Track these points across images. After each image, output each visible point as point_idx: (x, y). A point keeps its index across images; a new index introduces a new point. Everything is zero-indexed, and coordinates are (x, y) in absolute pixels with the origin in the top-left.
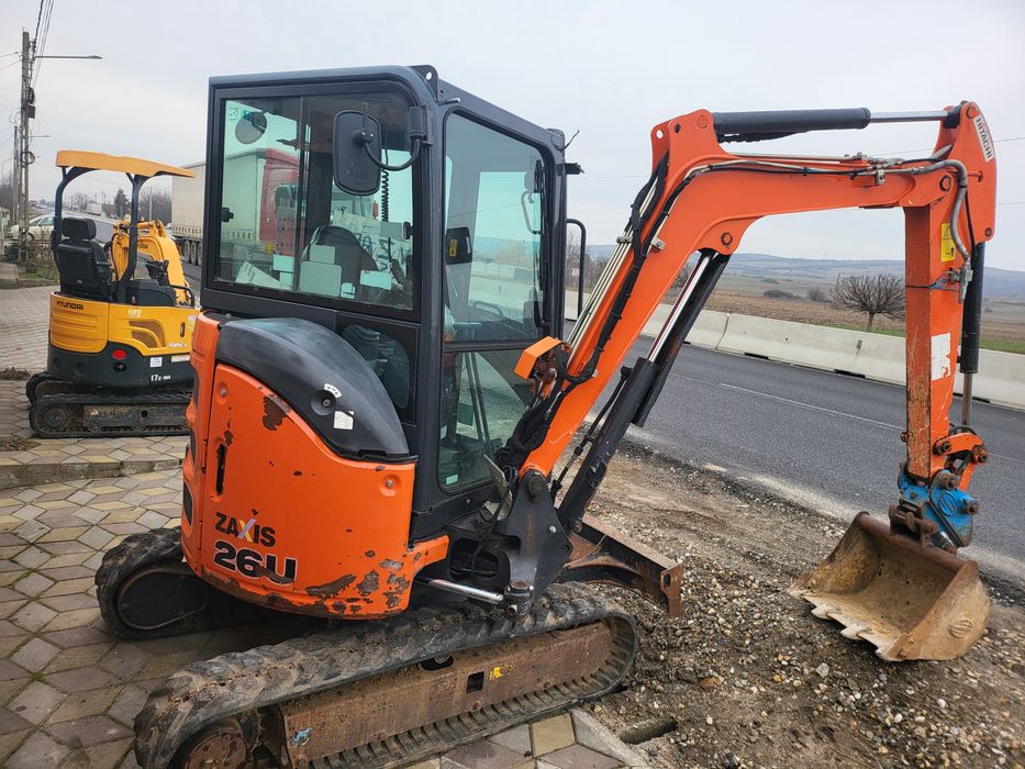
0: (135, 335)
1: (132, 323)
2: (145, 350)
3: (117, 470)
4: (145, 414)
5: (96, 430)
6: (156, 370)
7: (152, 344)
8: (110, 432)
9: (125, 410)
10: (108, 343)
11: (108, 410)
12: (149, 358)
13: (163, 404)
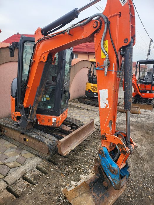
0: (92, 88)
1: (92, 86)
2: (93, 91)
3: (80, 108)
4: (92, 102)
5: (86, 103)
6: (95, 95)
7: (95, 90)
8: (87, 104)
9: (89, 100)
10: (89, 89)
11: (87, 100)
12: (94, 93)
13: (95, 101)
